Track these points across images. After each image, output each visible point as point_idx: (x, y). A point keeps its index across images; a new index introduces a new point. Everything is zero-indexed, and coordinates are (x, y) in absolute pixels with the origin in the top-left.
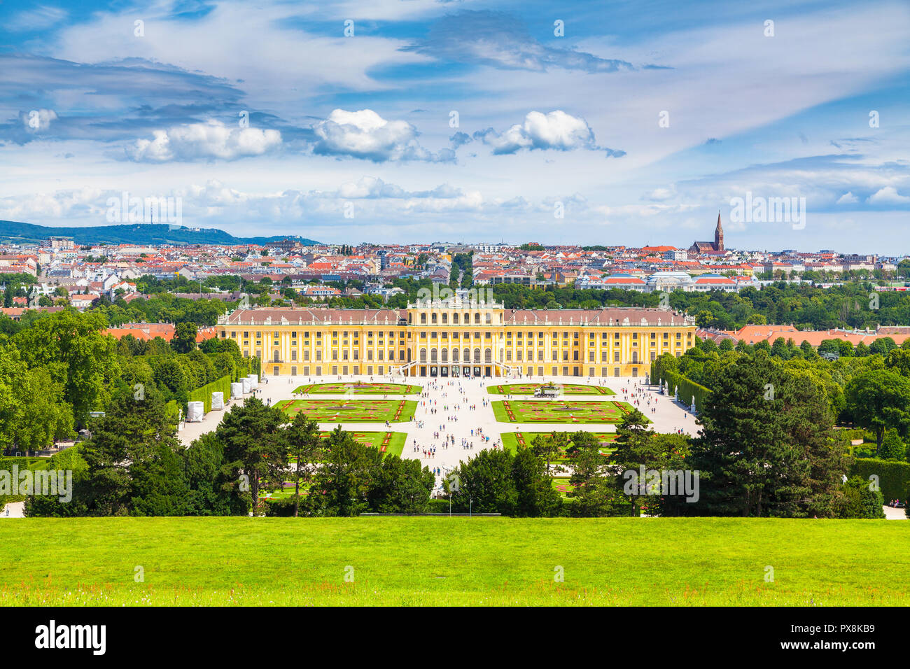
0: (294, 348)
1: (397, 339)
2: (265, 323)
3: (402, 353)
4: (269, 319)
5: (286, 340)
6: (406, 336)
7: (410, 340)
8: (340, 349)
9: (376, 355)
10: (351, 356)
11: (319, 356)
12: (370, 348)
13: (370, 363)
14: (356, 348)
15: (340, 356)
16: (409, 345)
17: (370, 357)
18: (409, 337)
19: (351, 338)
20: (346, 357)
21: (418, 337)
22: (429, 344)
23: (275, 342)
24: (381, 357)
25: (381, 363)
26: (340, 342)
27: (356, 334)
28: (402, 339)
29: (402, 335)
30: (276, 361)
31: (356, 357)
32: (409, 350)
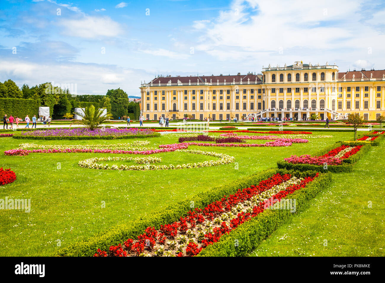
0: (186, 101)
1: (256, 94)
2: (168, 85)
3: (259, 104)
4: (170, 82)
5: (180, 96)
6: (262, 92)
7: (264, 94)
8: (218, 102)
9: (241, 106)
10: (225, 106)
11: (202, 107)
12: (237, 101)
13: (237, 112)
14: (228, 101)
15: (218, 107)
16: (264, 99)
17: (237, 108)
18: (264, 93)
19: (225, 94)
20: (221, 108)
21: (270, 92)
22: (278, 97)
23: (174, 98)
24: (245, 108)
25: (244, 112)
26: (218, 97)
27: (228, 92)
28: (260, 94)
29: (260, 91)
30: (175, 110)
31: (228, 108)
32: (264, 102)
